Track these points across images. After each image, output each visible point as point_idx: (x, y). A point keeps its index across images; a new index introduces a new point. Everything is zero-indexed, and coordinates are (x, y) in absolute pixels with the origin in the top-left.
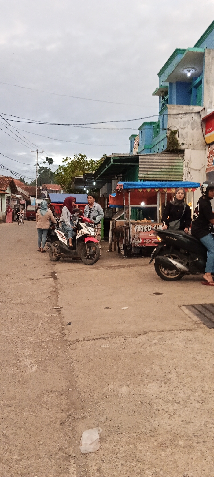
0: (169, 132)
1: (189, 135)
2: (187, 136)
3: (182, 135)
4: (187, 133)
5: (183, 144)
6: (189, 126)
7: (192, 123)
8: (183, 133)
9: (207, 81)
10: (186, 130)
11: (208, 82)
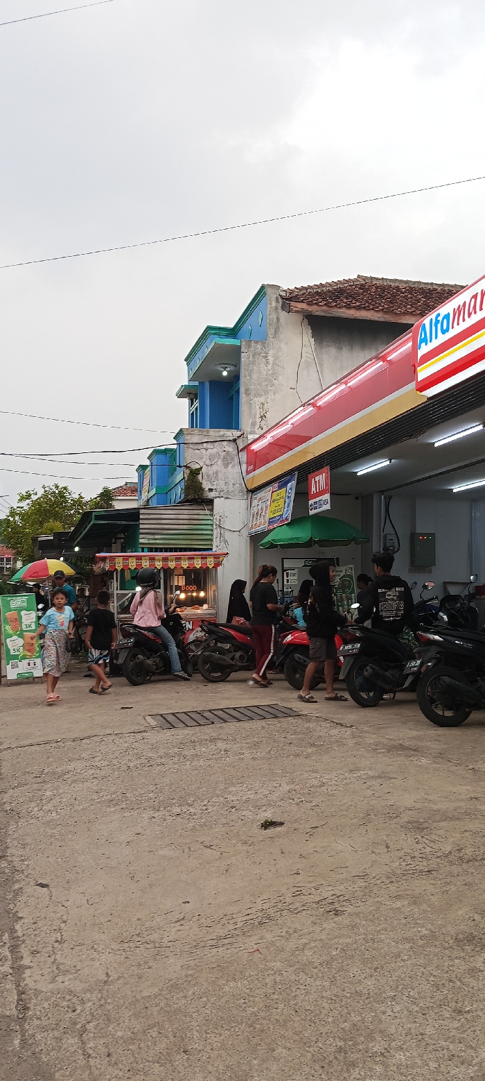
0: (188, 471)
1: (220, 475)
2: (217, 478)
3: (208, 476)
4: (217, 473)
5: (211, 490)
6: (220, 462)
7: (224, 458)
8: (211, 472)
9: (247, 390)
10: (215, 468)
11: (247, 392)
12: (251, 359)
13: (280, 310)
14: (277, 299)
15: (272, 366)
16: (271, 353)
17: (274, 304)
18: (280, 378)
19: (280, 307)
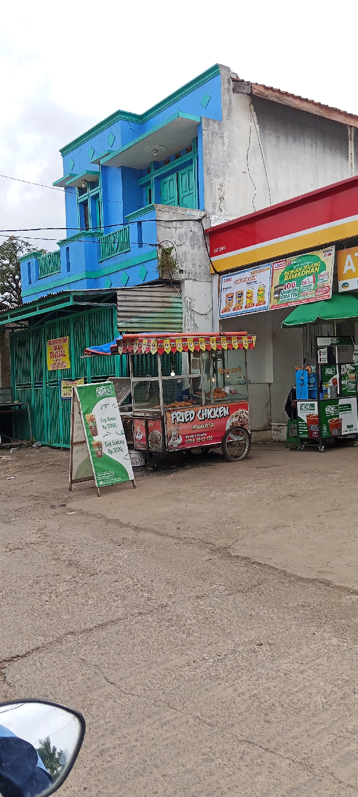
0: (160, 251)
1: (188, 257)
2: (186, 259)
3: (178, 256)
4: (185, 253)
5: (181, 271)
6: (188, 243)
7: (191, 238)
8: (180, 253)
10: (184, 248)
12: (210, 138)
13: (231, 92)
14: (229, 80)
15: (228, 148)
16: (226, 133)
17: (226, 86)
18: (234, 161)
19: (231, 90)
